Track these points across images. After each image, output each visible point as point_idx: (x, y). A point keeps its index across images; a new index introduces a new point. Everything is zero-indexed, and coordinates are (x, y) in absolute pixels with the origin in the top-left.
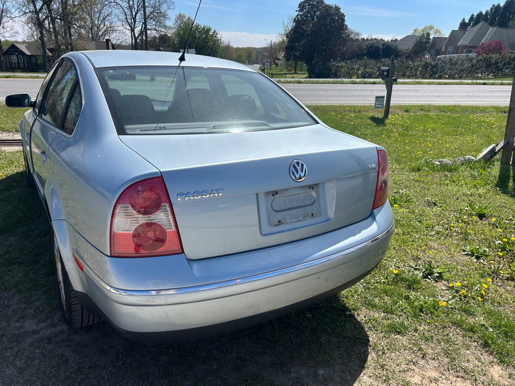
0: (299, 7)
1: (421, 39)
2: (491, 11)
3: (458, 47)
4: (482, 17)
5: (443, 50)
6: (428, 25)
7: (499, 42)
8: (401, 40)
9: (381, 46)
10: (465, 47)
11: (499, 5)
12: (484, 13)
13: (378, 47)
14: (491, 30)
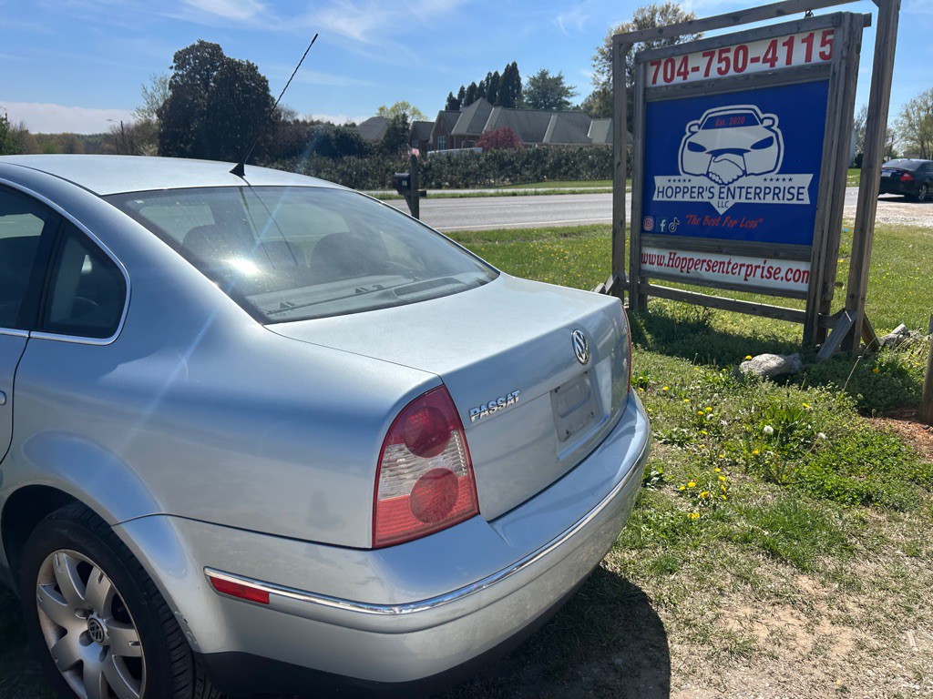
0: (175, 62)
1: (394, 124)
2: (488, 83)
3: (452, 137)
4: (477, 92)
5: (431, 141)
6: (400, 102)
7: (509, 130)
8: (364, 124)
9: (333, 135)
10: (461, 137)
11: (496, 73)
12: (478, 85)
13: (328, 135)
14: (495, 112)
